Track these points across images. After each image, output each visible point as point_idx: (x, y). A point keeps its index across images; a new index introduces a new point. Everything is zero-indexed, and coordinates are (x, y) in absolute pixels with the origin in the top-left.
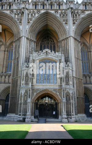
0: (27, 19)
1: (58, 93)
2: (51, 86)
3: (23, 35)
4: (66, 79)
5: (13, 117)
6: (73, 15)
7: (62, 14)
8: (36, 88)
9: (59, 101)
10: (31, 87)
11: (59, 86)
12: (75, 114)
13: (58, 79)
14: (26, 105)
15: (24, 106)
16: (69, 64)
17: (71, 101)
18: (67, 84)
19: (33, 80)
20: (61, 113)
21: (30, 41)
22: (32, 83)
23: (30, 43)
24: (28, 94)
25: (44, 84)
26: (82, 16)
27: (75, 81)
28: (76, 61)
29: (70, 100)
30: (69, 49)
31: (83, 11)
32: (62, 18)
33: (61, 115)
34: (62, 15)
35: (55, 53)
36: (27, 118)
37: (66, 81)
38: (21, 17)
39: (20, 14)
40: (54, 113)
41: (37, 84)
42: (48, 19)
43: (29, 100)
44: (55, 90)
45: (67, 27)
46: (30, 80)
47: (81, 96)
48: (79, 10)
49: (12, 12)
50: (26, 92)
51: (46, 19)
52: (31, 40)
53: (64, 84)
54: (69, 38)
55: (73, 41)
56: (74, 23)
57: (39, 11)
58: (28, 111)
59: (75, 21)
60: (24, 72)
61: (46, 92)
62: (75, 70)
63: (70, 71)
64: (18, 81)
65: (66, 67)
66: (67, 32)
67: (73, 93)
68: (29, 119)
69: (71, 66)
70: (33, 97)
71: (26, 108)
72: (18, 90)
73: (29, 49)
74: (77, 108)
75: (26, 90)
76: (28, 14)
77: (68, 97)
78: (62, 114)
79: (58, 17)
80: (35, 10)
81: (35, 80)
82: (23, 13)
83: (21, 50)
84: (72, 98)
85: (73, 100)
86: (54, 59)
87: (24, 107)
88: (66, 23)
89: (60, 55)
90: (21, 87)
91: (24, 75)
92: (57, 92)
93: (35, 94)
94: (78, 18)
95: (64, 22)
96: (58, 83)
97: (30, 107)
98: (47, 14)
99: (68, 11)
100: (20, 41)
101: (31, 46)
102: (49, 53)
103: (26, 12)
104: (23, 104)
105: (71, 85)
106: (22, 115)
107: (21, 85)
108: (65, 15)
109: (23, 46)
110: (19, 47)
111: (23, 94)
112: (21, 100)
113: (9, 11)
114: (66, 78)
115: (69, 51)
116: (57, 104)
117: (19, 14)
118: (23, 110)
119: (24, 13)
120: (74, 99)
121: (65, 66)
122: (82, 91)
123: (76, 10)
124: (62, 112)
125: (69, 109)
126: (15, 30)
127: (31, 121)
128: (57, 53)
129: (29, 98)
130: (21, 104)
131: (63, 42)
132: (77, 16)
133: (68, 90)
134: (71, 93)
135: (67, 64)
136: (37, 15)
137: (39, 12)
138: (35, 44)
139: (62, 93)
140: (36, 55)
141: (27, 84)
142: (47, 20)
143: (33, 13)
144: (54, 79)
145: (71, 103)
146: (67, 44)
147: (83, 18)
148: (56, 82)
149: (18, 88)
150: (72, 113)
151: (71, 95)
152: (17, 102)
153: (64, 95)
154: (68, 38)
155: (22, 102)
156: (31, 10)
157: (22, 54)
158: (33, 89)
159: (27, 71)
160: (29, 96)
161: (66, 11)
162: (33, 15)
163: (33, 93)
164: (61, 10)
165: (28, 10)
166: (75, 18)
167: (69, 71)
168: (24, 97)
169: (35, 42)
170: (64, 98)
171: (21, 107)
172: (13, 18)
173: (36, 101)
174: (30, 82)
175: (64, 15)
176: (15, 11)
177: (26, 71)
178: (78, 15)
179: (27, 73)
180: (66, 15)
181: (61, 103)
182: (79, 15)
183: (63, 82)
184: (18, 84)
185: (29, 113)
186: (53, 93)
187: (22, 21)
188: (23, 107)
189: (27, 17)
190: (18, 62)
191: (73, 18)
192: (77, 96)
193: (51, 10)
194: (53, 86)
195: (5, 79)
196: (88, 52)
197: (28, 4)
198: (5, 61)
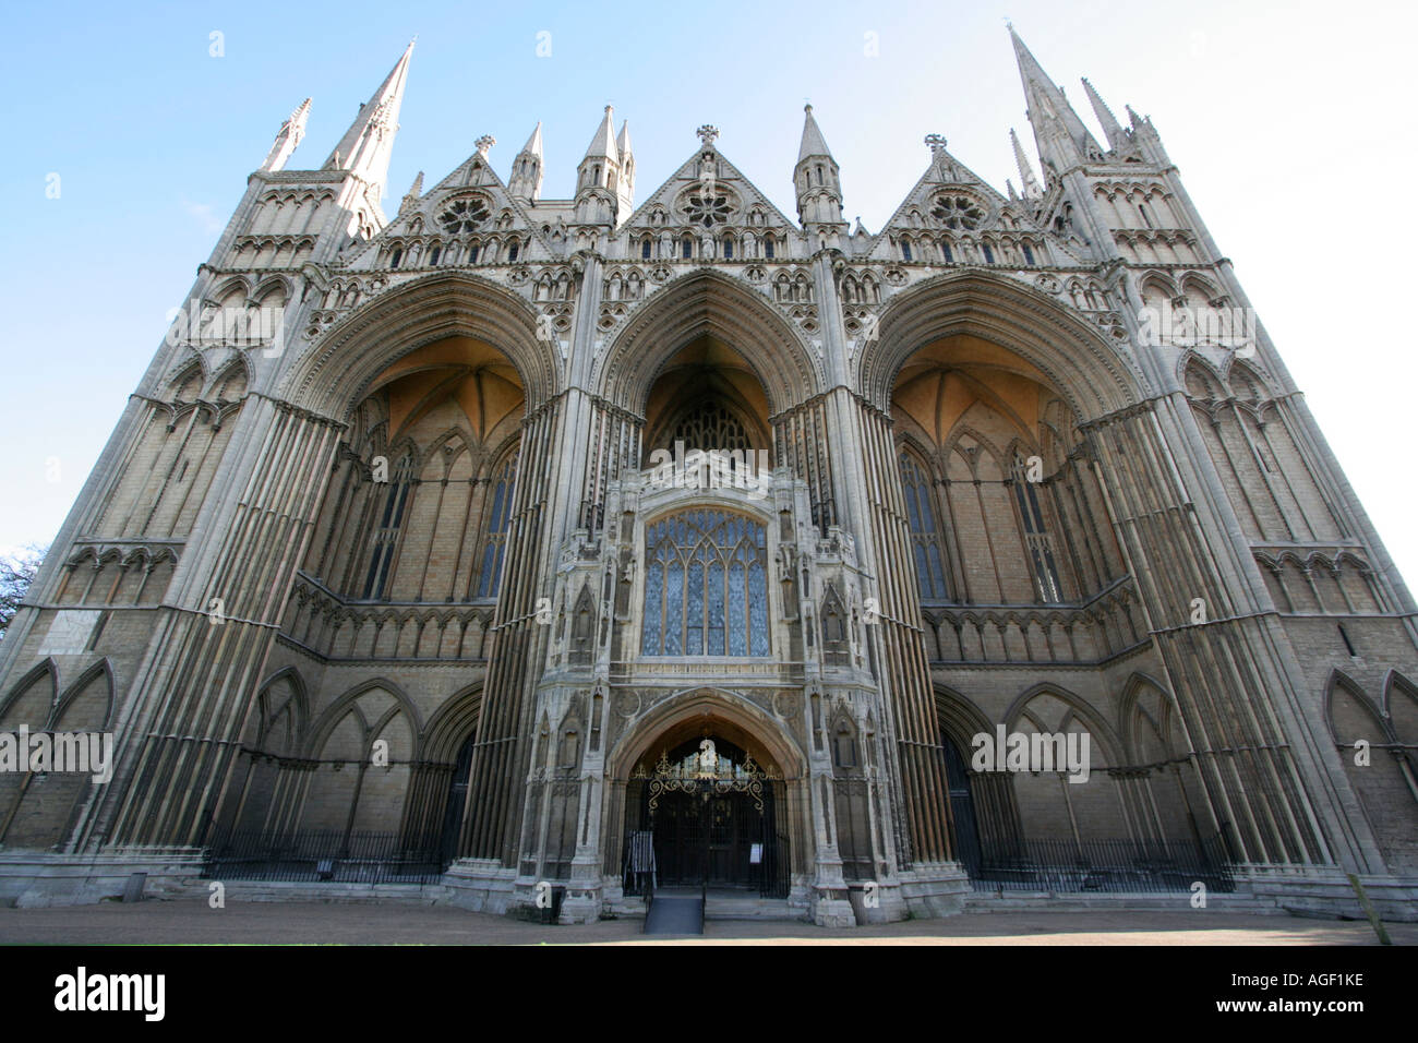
0: (598, 305)
1: (780, 719)
2: (732, 673)
3: (575, 383)
4: (825, 628)
5: (483, 885)
6: (845, 287)
7: (787, 281)
8: (643, 682)
9: (788, 772)
10: (605, 676)
11: (783, 667)
12: (898, 863)
13: (774, 627)
14: (572, 800)
15: (559, 801)
16: (840, 538)
17: (867, 769)
18: (836, 654)
19: (624, 634)
20: (802, 856)
21: (610, 416)
22: (616, 652)
23: (610, 425)
24: (584, 723)
25: (688, 659)
26: (893, 290)
27: (881, 641)
29: (856, 760)
30: (835, 455)
31: (895, 270)
32: (783, 301)
33: (802, 869)
34: (785, 287)
36: (576, 894)
37: (826, 637)
38: (567, 298)
39: (563, 286)
40: (756, 853)
41: (648, 659)
42: (712, 308)
43: (593, 764)
44: (759, 694)
45: (817, 343)
46: (605, 630)
47: (922, 741)
48: (874, 262)
49: (519, 276)
50: (577, 707)
51: (701, 308)
52: (616, 414)
53: (813, 658)
54: (830, 399)
55: (854, 415)
56: (852, 325)
57: (662, 267)
58: (579, 844)
59: (856, 315)
60: (570, 585)
61: (703, 710)
63: (850, 578)
64: (533, 641)
65: (824, 557)
66: (817, 369)
67: (875, 716)
68: (584, 897)
69: (853, 550)
70: (620, 746)
71: (570, 817)
72: (526, 697)
73: (606, 458)
74: (908, 816)
75: (575, 699)
76: (607, 285)
77: (843, 741)
78: (810, 861)
79: (767, 293)
80: (640, 266)
81: (632, 635)
82: (579, 276)
83: (556, 463)
84: (872, 748)
85: (875, 762)
86: (751, 510)
87: (558, 815)
88: (809, 326)
89: (785, 482)
90: (547, 675)
91: (570, 604)
92: (771, 711)
93: (632, 720)
94: (871, 300)
95: (798, 320)
96: (776, 649)
97: (595, 813)
98: (704, 281)
99: (817, 265)
100: (554, 417)
101: (617, 446)
103: (596, 272)
104: (554, 795)
105: (859, 663)
106: (539, 869)
107: (549, 664)
108: (801, 285)
109: (569, 442)
110: (548, 448)
111: (553, 726)
112: (541, 762)
113: (505, 271)
114: (824, 620)
115: (836, 469)
116: (772, 792)
117: (557, 283)
118: (548, 837)
119: (582, 278)
120: (880, 756)
121: (818, 549)
122: (924, 707)
123: (859, 263)
124: (809, 850)
125: (858, 827)
126: (534, 362)
127: (603, 918)
129: (594, 746)
130: (538, 791)
131: (797, 423)
132: (863, 289)
133: (844, 695)
134: (863, 714)
135: (825, 536)
136: (650, 288)
137: (661, 274)
138: (637, 432)
139: (808, 714)
141: (582, 655)
142: (705, 312)
143: (630, 278)
144: (751, 625)
145: (864, 784)
146: (819, 430)
147: (897, 301)
148: (765, 642)
149: (527, 686)
150: (878, 858)
151: (864, 728)
152: (516, 777)
153: (816, 726)
154: (821, 398)
155: (549, 775)
156: (624, 262)
157: (564, 482)
158: (618, 693)
159: (587, 578)
160: (596, 734)
161: (806, 268)
162: (634, 285)
163: (617, 717)
164: (777, 262)
165: (604, 263)
166: (854, 301)
167: (841, 578)
168: (560, 742)
169: (638, 423)
170: (819, 746)
171: (536, 810)
172: (523, 302)
173: (635, 769)
174: (603, 643)
175: (797, 287)
176: (535, 268)
177: (582, 576)
178: (869, 288)
179: (585, 587)
180: (809, 286)
181: (804, 782)
182: (876, 287)
183: (810, 643)
184: (530, 658)
185: (586, 856)
186: (750, 717)
187: (573, 317)
188: (552, 812)
189: (598, 295)
190: (537, 529)
191: (847, 296)
192: (898, 736)
193: (728, 262)
194: (745, 672)
195: (462, 641)
196: (934, 485)
197: (606, 238)
198: (471, 534)
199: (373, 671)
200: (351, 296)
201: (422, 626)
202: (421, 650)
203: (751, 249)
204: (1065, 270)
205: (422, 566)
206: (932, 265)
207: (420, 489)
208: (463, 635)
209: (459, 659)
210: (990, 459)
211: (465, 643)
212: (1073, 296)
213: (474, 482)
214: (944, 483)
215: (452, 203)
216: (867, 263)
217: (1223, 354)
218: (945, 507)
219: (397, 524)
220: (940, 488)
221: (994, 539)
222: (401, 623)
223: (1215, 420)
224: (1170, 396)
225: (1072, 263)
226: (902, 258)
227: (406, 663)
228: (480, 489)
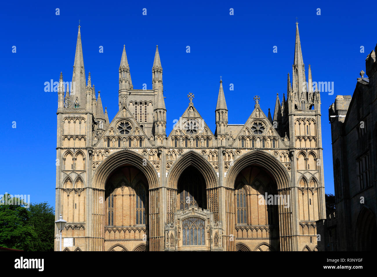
0: (165, 162)
2: (198, 248)
3: (163, 186)
6: (225, 156)
7: (211, 154)
11: (207, 247)
13: (206, 240)
16: (219, 223)
18: (216, 245)
19: (180, 242)
21: (171, 191)
22: (178, 245)
23: (171, 193)
25: (191, 246)
26: (237, 157)
27: (225, 241)
28: (227, 217)
30: (219, 202)
31: (238, 150)
32: (211, 161)
34: (211, 156)
35: (203, 210)
37: (215, 242)
38: (158, 159)
39: (156, 155)
41: (184, 246)
45: (218, 173)
46: (176, 242)
48: (234, 148)
49: (145, 152)
53: (212, 246)
54: (220, 189)
55: (225, 192)
56: (226, 168)
57: (180, 149)
59: (227, 164)
62: (225, 230)
63: (220, 231)
64: (161, 242)
66: (217, 180)
69: (221, 225)
73: (170, 201)
76: (167, 156)
79: (206, 159)
80: (175, 149)
83: (161, 205)
86: (202, 218)
88: (216, 168)
89: (209, 212)
90: (166, 249)
91: (169, 237)
94: (231, 160)
95: (214, 166)
96: (206, 244)
98: (191, 154)
99: (219, 150)
101: (172, 198)
102: (196, 210)
105: (220, 246)
107: (166, 247)
110: (158, 200)
113: (140, 150)
114: (215, 239)
117: (154, 155)
119: (161, 155)
121: (214, 226)
123: (230, 148)
128: (205, 211)
132: (230, 157)
136: (178, 156)
137: (180, 152)
138: (176, 192)
140: (181, 213)
141: (172, 245)
143: (173, 153)
147: (238, 160)
148: (204, 243)
149: (161, 249)
154: (218, 188)
156: (171, 148)
159: (172, 232)
161: (216, 150)
162: (174, 156)
164: (209, 148)
165: (166, 148)
166: (227, 161)
167: (218, 231)
169: (176, 190)
172: (147, 161)
175: (214, 156)
176: (148, 150)
178: (231, 155)
180: (217, 156)
182: (233, 156)
183: (212, 244)
184: (161, 245)
187: (160, 166)
189: (165, 159)
190: (158, 218)
193: (197, 148)
194: (201, 248)
195: (135, 235)
196: (247, 196)
197: (165, 139)
198: (132, 209)
199: (116, 243)
200: (100, 155)
201: (125, 232)
202: (126, 237)
203: (203, 144)
204: (281, 149)
205: (122, 218)
206: (248, 149)
207: (117, 197)
208: (135, 234)
209: (135, 240)
210: (262, 188)
211: (136, 235)
212: (281, 157)
213: (130, 195)
214: (249, 195)
215: (120, 123)
216: (232, 148)
217: (311, 175)
218: (249, 201)
219: (113, 206)
220: (248, 196)
221: (259, 209)
222: (120, 231)
223: (303, 193)
224: (294, 187)
225: (284, 147)
226: (241, 147)
227: (124, 240)
228: (132, 197)
